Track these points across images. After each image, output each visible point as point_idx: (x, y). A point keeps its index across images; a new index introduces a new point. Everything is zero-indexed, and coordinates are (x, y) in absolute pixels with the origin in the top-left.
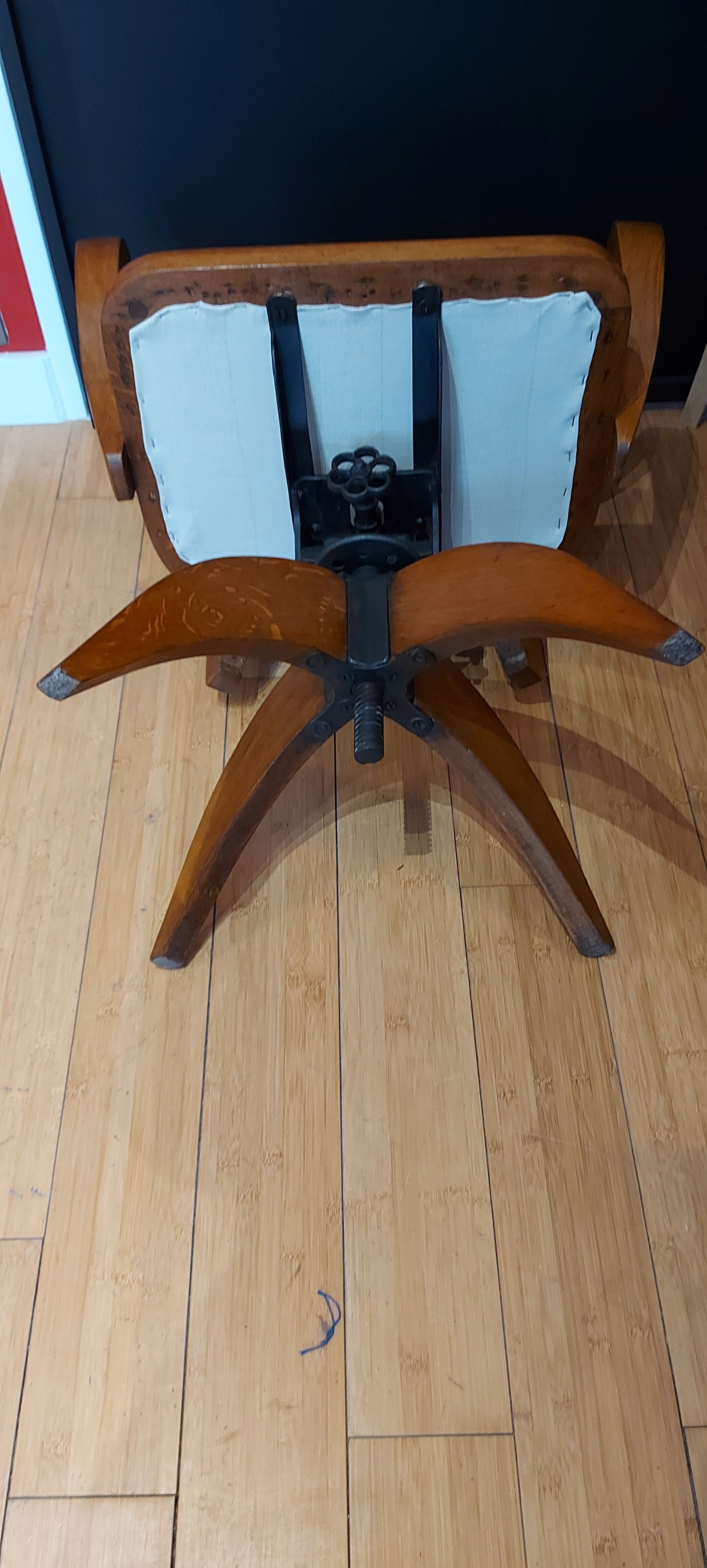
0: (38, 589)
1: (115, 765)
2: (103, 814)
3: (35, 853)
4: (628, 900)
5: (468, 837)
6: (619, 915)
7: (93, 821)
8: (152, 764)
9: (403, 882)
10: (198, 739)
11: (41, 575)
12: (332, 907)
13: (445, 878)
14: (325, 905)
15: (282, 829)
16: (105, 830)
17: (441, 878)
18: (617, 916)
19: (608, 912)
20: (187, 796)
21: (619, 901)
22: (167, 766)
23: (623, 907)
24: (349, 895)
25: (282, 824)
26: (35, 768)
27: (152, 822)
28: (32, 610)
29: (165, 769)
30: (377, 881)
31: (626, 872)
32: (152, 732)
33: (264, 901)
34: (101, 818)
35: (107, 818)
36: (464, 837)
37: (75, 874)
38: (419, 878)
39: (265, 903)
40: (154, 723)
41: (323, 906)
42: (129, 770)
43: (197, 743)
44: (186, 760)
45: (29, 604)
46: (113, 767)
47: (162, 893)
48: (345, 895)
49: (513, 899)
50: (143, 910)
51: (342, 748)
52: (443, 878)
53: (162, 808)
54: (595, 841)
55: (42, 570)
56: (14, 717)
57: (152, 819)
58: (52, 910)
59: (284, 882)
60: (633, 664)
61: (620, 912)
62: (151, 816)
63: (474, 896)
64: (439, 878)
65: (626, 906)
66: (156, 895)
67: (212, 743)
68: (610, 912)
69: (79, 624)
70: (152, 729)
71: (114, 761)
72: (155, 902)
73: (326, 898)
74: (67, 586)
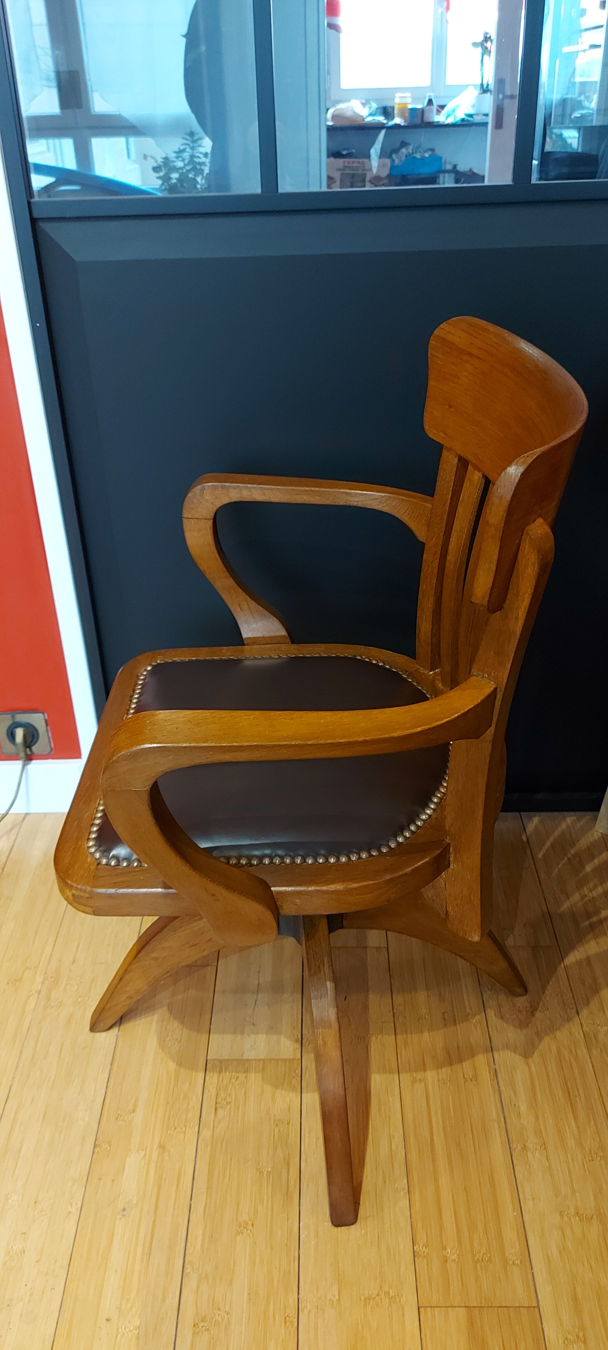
0: (48, 965)
1: (97, 1150)
2: (80, 1205)
3: (12, 1247)
4: (582, 1328)
5: (426, 1248)
6: (575, 1346)
7: (70, 1212)
8: (130, 1150)
9: (362, 1298)
10: (174, 1123)
11: (52, 951)
12: (292, 1325)
13: (404, 1296)
14: (286, 1323)
15: (247, 1230)
16: (79, 1224)
17: (400, 1295)
18: (573, 1347)
19: (564, 1343)
20: (160, 1187)
21: (574, 1329)
22: (144, 1152)
23: (578, 1336)
24: (309, 1312)
25: (247, 1224)
26: (23, 1152)
27: (124, 1216)
28: (40, 985)
29: (142, 1156)
30: (337, 1297)
31: (580, 1295)
32: (133, 1114)
33: (226, 1315)
34: (77, 1209)
35: (83, 1210)
36: (422, 1248)
37: (47, 1274)
38: (378, 1295)
39: (226, 1318)
40: (135, 1104)
41: (283, 1325)
42: (108, 1156)
43: (173, 1129)
44: (162, 1147)
45: (39, 979)
46: (93, 1152)
47: (128, 1300)
48: (306, 1311)
49: (471, 1322)
50: (108, 1320)
51: (307, 1140)
52: (402, 1296)
53: (135, 1202)
54: (548, 1256)
55: (54, 946)
56: (11, 1094)
57: (125, 1213)
58: (21, 1315)
59: (246, 1294)
60: (573, 1060)
61: (575, 1342)
62: (124, 1210)
63: (432, 1318)
64: (398, 1295)
65: (581, 1334)
66: (121, 1304)
67: (187, 1128)
68: (566, 1342)
69: (80, 1000)
70: (134, 1111)
71: (95, 1146)
72: (120, 1310)
73: (286, 1315)
74: (74, 962)
